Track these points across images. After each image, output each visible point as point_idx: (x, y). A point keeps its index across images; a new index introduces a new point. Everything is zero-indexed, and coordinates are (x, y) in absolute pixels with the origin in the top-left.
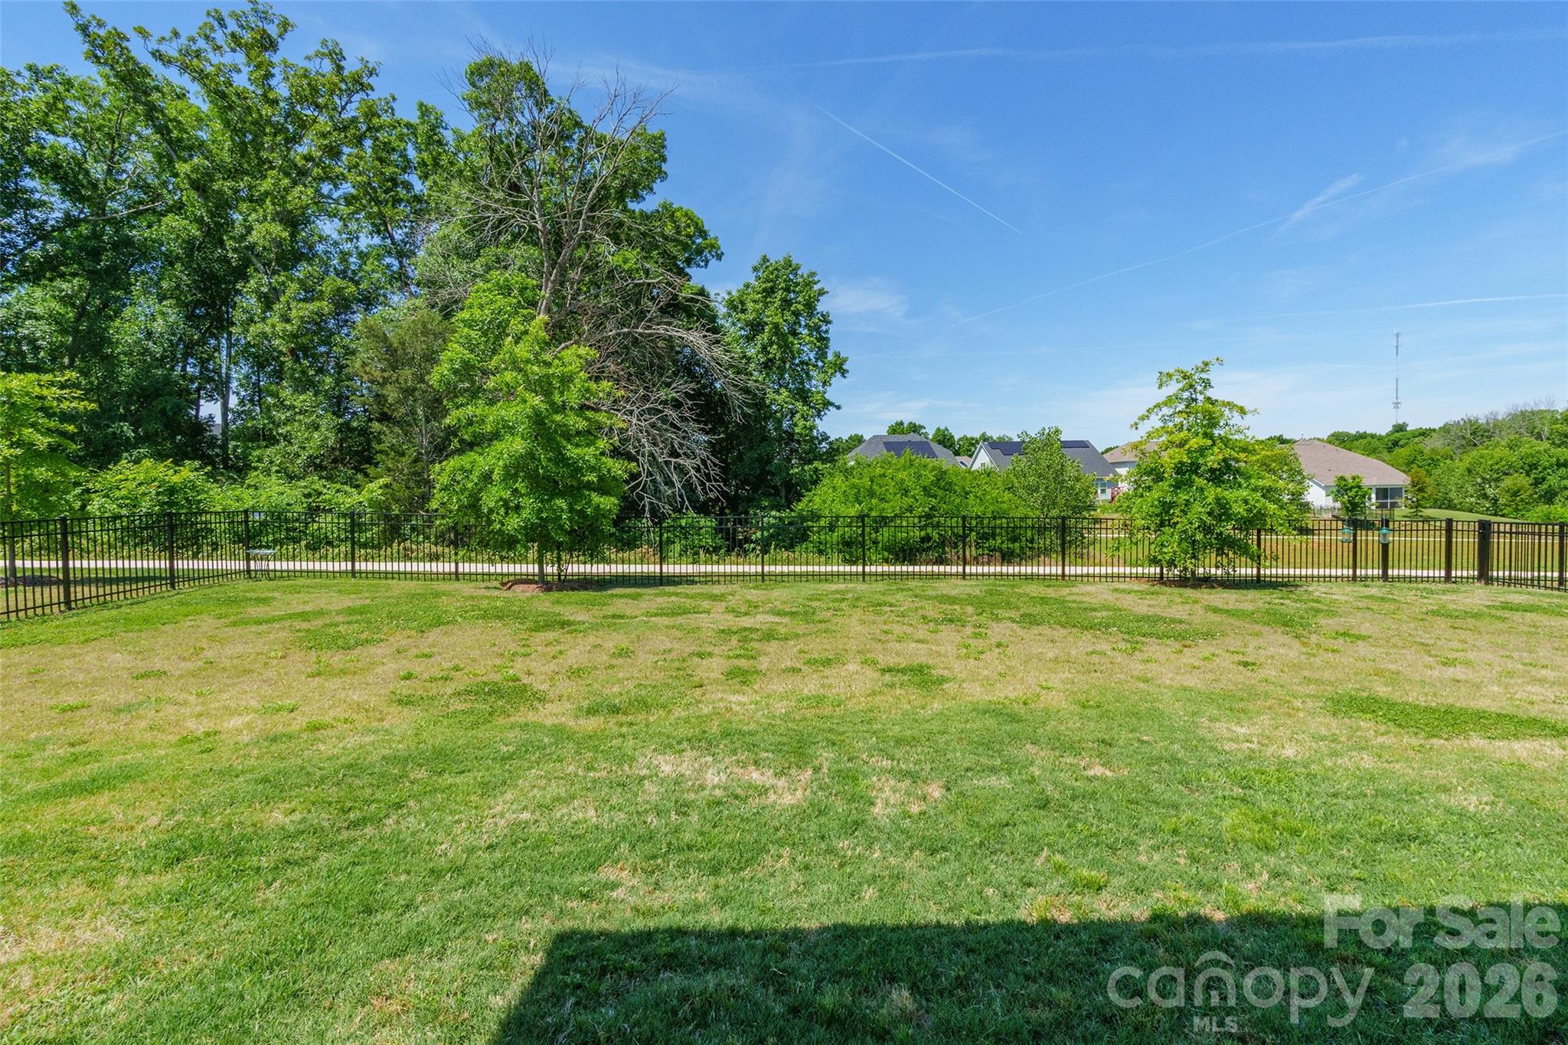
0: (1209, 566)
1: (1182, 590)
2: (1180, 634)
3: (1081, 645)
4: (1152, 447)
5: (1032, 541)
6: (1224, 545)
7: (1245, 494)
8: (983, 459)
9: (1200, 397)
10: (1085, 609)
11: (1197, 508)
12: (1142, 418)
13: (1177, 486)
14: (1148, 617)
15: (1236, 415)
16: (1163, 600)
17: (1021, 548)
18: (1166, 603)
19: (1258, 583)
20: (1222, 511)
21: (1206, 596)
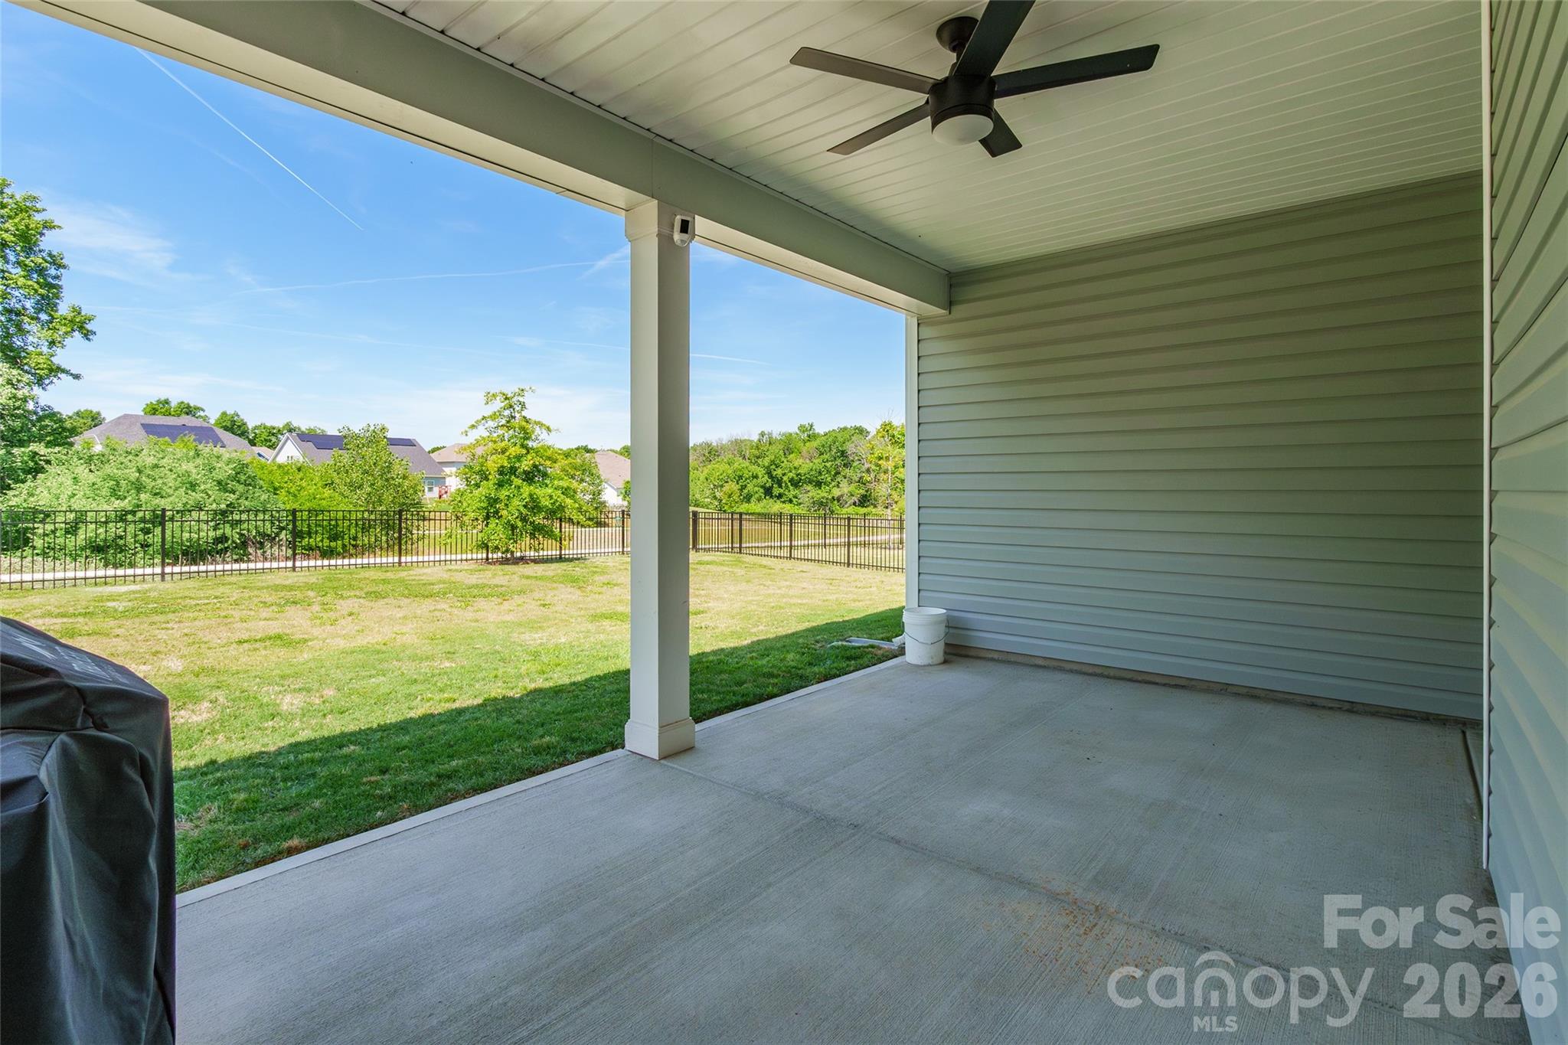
0: (524, 547)
1: (503, 567)
2: (501, 594)
3: (425, 606)
4: (480, 451)
5: (355, 538)
6: (537, 530)
7: (550, 491)
8: (290, 452)
9: (517, 415)
10: (425, 584)
11: (516, 502)
12: (473, 426)
13: (500, 485)
14: (477, 585)
15: (544, 431)
16: (489, 574)
17: (344, 546)
18: (490, 576)
19: (560, 559)
20: (534, 506)
21: (521, 569)
